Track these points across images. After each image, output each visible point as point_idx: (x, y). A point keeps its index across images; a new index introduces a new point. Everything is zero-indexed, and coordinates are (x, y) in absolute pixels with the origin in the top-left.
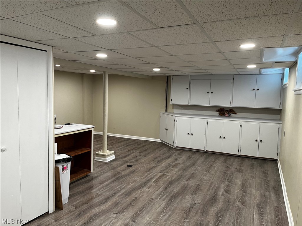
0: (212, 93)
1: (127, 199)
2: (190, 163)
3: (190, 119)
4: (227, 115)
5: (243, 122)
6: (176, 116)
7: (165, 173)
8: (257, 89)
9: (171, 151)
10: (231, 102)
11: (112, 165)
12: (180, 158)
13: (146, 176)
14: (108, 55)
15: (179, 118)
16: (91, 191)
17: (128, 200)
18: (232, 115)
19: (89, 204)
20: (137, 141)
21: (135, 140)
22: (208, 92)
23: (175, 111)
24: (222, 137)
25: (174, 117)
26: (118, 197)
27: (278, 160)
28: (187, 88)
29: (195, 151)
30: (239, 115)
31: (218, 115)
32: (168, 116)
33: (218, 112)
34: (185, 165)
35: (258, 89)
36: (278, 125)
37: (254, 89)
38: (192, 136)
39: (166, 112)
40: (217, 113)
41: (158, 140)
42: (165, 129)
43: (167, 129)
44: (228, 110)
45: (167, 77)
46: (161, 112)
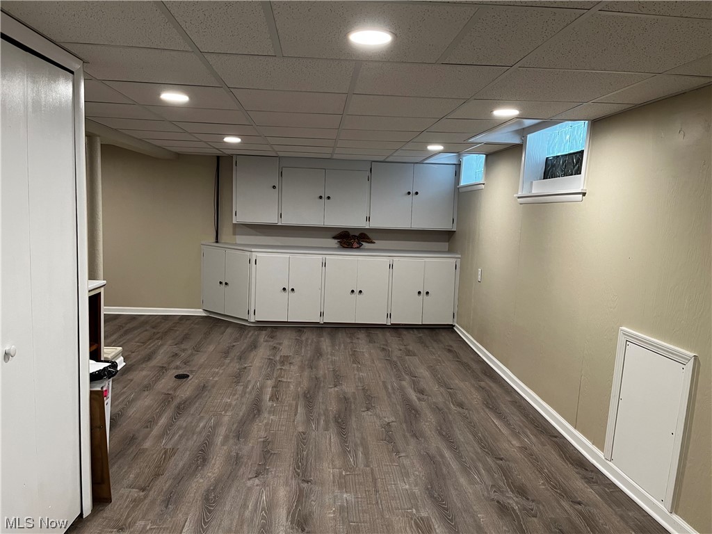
0: (329, 198)
1: (251, 445)
2: (309, 352)
3: (288, 256)
4: (356, 245)
5: (395, 259)
6: (253, 250)
7: (276, 378)
8: (414, 192)
9: (248, 334)
10: (368, 219)
11: (132, 380)
12: (280, 344)
13: (244, 392)
14: (190, 97)
15: (262, 256)
16: (142, 447)
17: (253, 447)
18: (365, 245)
19: (167, 474)
20: (143, 318)
21: (133, 318)
22: (321, 197)
23: (240, 239)
24: (357, 291)
25: (249, 253)
26: (223, 445)
27: (454, 326)
28: (274, 187)
29: (300, 328)
30: (379, 244)
31: (337, 246)
32: (228, 251)
33: (336, 241)
34: (303, 356)
35: (417, 193)
36: (454, 260)
37: (409, 193)
38: (292, 294)
39: (217, 242)
40: (334, 243)
41: (199, 312)
42: (221, 283)
43: (226, 284)
44: (357, 234)
45: (218, 158)
46: (202, 242)
